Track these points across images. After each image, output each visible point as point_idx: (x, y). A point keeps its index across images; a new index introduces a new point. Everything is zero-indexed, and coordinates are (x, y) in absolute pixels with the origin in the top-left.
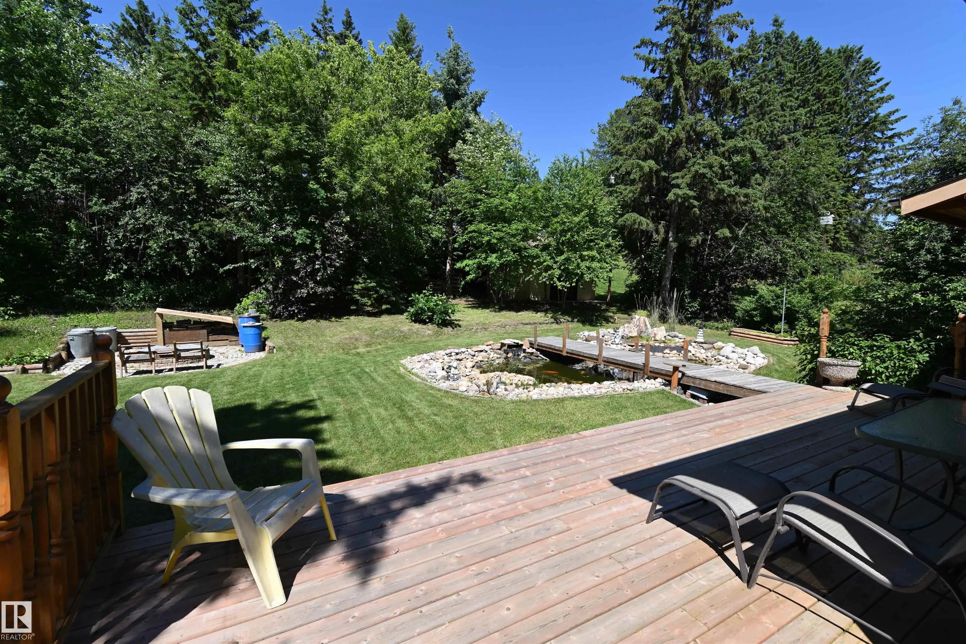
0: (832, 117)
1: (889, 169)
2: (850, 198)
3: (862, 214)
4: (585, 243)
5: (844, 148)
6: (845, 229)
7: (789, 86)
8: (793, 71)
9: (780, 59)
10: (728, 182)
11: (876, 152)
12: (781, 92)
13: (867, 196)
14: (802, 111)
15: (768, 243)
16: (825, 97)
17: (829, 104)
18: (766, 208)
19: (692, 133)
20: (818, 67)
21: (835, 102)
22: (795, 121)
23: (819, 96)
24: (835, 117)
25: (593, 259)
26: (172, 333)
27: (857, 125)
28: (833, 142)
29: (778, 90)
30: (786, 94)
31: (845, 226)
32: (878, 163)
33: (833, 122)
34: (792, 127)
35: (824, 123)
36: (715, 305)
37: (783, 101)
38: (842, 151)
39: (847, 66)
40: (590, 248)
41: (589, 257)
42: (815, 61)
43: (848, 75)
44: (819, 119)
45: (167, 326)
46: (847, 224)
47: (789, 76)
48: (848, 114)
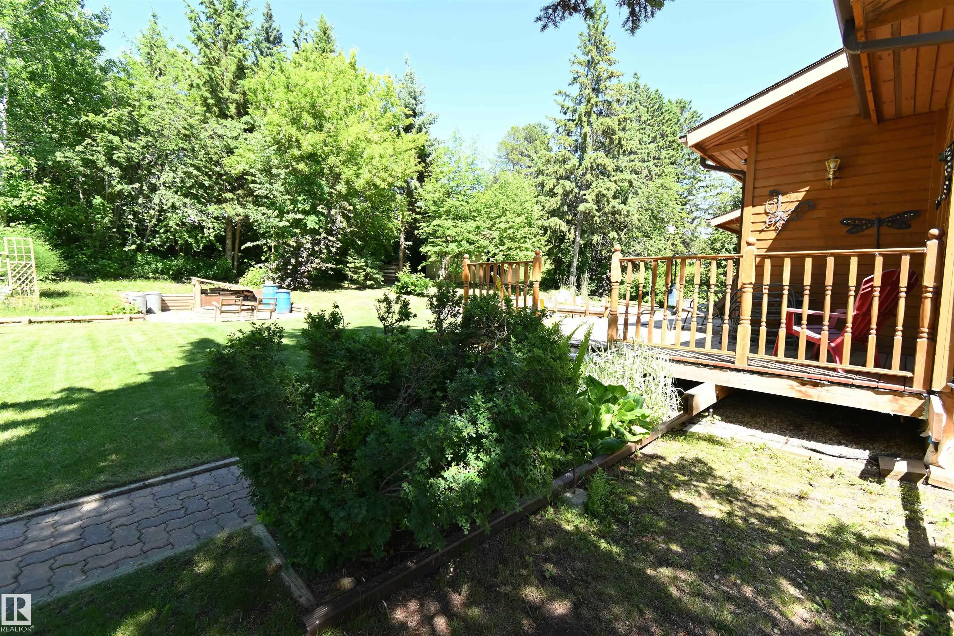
0: (672, 153)
1: (709, 194)
2: (684, 215)
3: (692, 227)
4: (522, 238)
5: (680, 176)
6: (681, 238)
7: (644, 126)
8: (646, 114)
9: (638, 104)
10: (618, 200)
11: (700, 181)
12: (638, 130)
13: (695, 214)
14: (652, 146)
15: (639, 243)
16: (667, 136)
17: (670, 142)
18: (639, 220)
19: (594, 165)
20: (662, 113)
21: (674, 141)
22: (648, 153)
23: (663, 136)
24: (674, 153)
25: (527, 249)
26: (208, 297)
27: (689, 160)
28: (673, 171)
29: (637, 128)
30: (642, 131)
31: (680, 235)
32: (702, 189)
33: (673, 156)
34: (646, 158)
35: (667, 156)
36: (607, 286)
37: (640, 136)
38: (678, 178)
39: (681, 113)
40: (525, 242)
41: (526, 248)
42: (660, 108)
43: (682, 121)
44: (664, 153)
45: (204, 292)
46: (682, 234)
47: (644, 119)
48: (682, 150)
